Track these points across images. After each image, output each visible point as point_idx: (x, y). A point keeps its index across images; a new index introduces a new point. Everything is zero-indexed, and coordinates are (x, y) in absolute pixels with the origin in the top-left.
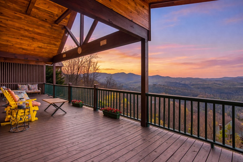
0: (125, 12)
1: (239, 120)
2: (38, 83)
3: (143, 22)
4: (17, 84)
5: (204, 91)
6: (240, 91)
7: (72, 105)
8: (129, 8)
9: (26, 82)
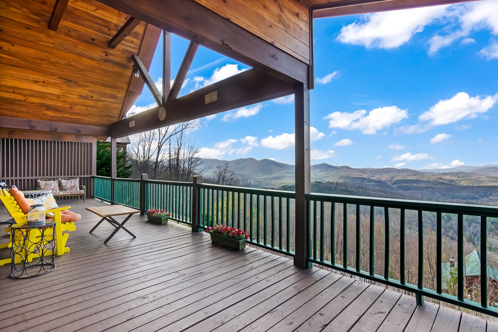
0: (257, 26)
1: (490, 251)
2: (81, 176)
3: (297, 46)
4: (36, 179)
5: (419, 194)
6: (493, 193)
7: (147, 219)
8: (266, 16)
9: (54, 175)
